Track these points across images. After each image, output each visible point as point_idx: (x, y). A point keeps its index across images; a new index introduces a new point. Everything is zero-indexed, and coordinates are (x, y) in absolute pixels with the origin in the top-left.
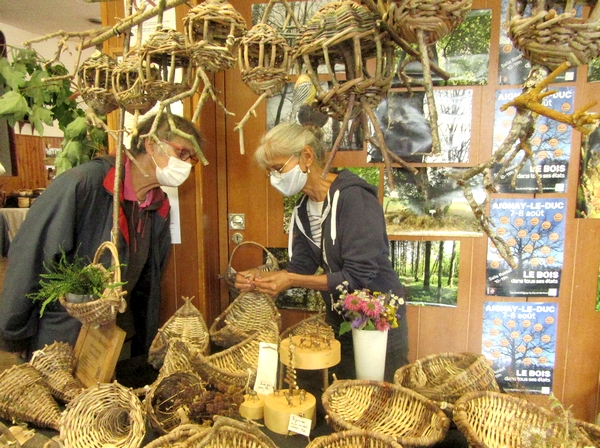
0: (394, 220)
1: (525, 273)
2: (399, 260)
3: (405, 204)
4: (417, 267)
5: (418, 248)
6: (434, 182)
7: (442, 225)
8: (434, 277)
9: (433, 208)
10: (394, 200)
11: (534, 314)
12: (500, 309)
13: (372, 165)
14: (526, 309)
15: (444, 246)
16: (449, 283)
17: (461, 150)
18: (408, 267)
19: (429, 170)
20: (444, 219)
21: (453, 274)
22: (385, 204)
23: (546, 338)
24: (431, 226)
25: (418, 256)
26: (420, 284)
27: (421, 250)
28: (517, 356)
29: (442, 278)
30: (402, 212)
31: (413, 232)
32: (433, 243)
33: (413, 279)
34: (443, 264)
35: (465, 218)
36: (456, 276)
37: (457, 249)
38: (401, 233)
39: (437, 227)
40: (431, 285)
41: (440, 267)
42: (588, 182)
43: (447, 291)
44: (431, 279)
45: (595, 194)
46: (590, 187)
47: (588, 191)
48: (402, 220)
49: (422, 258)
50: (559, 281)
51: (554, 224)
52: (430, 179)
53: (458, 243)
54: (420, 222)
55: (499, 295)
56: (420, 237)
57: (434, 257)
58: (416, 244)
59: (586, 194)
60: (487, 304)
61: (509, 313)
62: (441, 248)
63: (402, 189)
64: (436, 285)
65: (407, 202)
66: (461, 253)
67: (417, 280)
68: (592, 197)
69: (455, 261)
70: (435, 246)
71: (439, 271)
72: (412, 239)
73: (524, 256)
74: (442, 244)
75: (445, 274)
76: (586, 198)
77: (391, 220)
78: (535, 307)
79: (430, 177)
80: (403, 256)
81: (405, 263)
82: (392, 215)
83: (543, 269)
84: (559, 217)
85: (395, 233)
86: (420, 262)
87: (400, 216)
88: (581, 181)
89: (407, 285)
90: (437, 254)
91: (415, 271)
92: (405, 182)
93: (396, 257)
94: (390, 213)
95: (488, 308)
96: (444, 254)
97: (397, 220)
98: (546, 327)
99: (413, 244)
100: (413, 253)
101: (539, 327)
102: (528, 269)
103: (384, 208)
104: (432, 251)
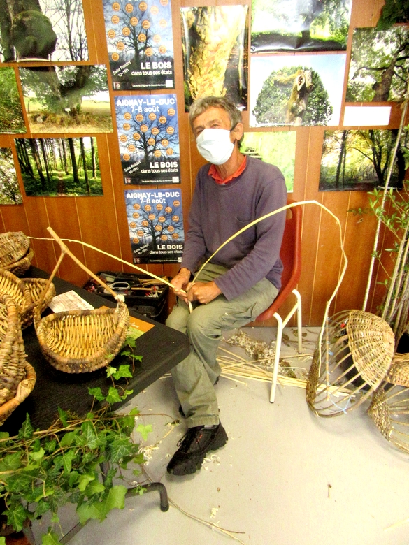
0: (38, 119)
1: (151, 164)
2: (49, 156)
3: (44, 104)
4: (65, 161)
5: (63, 144)
6: (64, 82)
7: (78, 123)
8: (81, 170)
9: (68, 107)
10: (33, 100)
11: (164, 199)
12: (137, 195)
13: (6, 65)
14: (157, 195)
15: (84, 142)
16: (94, 176)
17: (81, 49)
18: (58, 163)
19: (57, 69)
20: (79, 117)
21: (95, 167)
22: (26, 103)
23: (176, 218)
24: (70, 124)
25: (64, 152)
26: (71, 177)
27: (65, 146)
28: (156, 234)
29: (88, 171)
30: (43, 112)
31: (55, 130)
32: (74, 139)
33: (64, 173)
34: (86, 159)
35: (97, 116)
36: (98, 169)
37: (95, 145)
38: (46, 131)
39: (75, 125)
40: (79, 177)
41: (84, 161)
42: (192, 78)
43: (93, 182)
44: (79, 172)
45: (199, 89)
46: (194, 83)
47: (193, 87)
48: (44, 119)
49: (68, 153)
50: (179, 170)
51: (169, 119)
52: (59, 79)
53: (94, 138)
54: (59, 120)
55: (134, 184)
56: (63, 134)
57: (77, 153)
58: (61, 142)
59: (191, 89)
60: (126, 193)
61: (145, 199)
62: (82, 144)
63: (38, 89)
64: (84, 178)
65: (44, 101)
66: (98, 147)
67: (68, 174)
68: (196, 92)
69: (95, 155)
70: (77, 142)
71: (84, 165)
72: (56, 136)
73: (149, 149)
74: (81, 139)
75: (89, 168)
76: (192, 94)
77: (34, 119)
78: (164, 193)
79: (59, 76)
80: (52, 153)
81: (54, 159)
82: (35, 114)
83: (165, 160)
84: (172, 112)
85: (41, 132)
86: (67, 157)
87: (42, 115)
88: (186, 78)
89: (60, 179)
90: (80, 150)
91: (65, 165)
92: (39, 81)
93: (46, 153)
94: (32, 112)
95: (128, 196)
96: (85, 150)
97: (39, 119)
98: (174, 209)
99: (58, 141)
100: (59, 149)
101: (169, 209)
102: (154, 160)
103: (26, 107)
104: (75, 147)
